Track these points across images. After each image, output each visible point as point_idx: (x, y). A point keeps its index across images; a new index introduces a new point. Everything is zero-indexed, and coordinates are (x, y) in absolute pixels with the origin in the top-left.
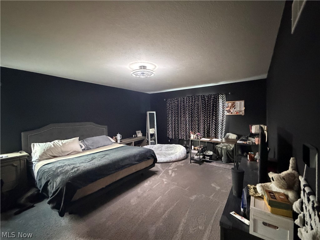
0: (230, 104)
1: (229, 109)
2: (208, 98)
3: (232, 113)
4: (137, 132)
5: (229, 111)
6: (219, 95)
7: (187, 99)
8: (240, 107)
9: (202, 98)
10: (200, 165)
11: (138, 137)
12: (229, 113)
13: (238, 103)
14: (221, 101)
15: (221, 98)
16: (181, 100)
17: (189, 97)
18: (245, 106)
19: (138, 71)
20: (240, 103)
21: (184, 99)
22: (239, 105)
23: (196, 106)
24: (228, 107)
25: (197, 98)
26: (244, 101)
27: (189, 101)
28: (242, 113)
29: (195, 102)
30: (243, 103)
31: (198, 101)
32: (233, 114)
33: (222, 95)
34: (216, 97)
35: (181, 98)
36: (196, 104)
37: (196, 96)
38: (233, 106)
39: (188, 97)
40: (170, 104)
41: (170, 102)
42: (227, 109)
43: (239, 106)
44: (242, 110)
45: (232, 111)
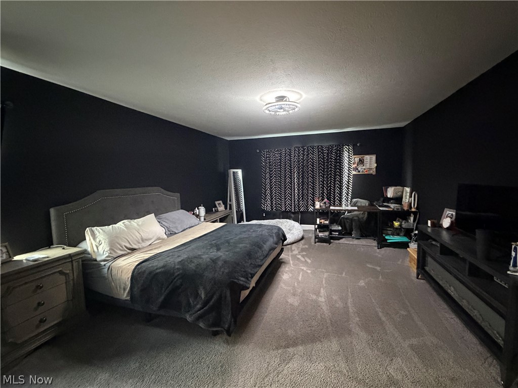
0: (357, 160)
1: (356, 165)
2: (328, 150)
3: (359, 172)
4: (217, 203)
5: (356, 169)
6: (344, 146)
7: (295, 151)
8: (370, 164)
9: (318, 149)
10: (330, 244)
11: (219, 210)
12: (356, 171)
13: (367, 158)
14: (346, 154)
15: (346, 150)
16: (285, 151)
17: (299, 147)
18: (376, 163)
19: (271, 106)
20: (371, 158)
21: (290, 150)
22: (368, 160)
23: (310, 161)
24: (354, 164)
25: (310, 150)
26: (375, 155)
27: (299, 153)
28: (373, 172)
29: (307, 155)
30: (374, 157)
31: (313, 155)
32: (361, 173)
33: (348, 146)
34: (340, 148)
35: (285, 149)
36: (310, 158)
37: (311, 147)
38: (361, 162)
39: (297, 147)
40: (267, 158)
41: (267, 155)
42: (354, 166)
43: (368, 162)
44: (373, 167)
45: (359, 169)
